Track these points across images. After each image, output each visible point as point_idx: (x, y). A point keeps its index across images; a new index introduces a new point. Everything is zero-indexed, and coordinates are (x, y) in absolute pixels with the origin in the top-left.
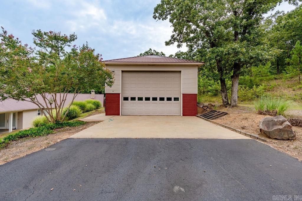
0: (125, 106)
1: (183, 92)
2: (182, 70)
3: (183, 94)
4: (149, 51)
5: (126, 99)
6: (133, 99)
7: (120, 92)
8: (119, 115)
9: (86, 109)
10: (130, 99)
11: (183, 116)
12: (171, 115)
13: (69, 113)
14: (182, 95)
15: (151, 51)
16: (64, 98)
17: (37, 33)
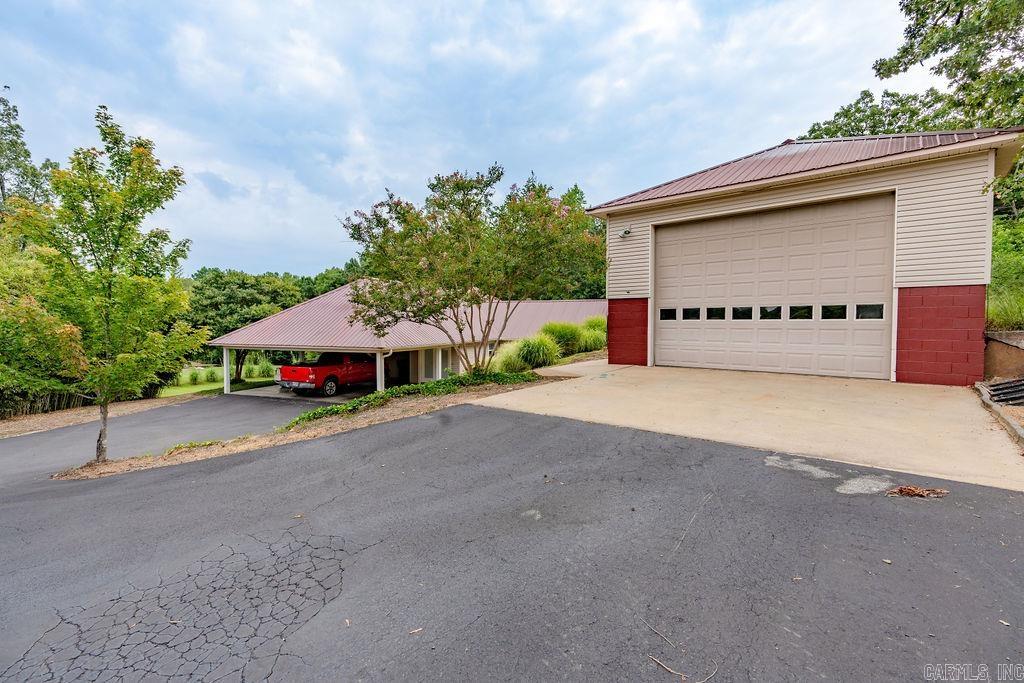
0: (663, 338)
1: (899, 279)
2: (897, 187)
3: (900, 288)
4: (858, 102)
5: (668, 314)
6: (691, 314)
7: (649, 293)
8: (646, 365)
9: (583, 343)
10: (680, 314)
11: (898, 380)
12: (841, 373)
13: (530, 352)
14: (896, 293)
15: (867, 100)
16: (491, 318)
17: (435, 183)
